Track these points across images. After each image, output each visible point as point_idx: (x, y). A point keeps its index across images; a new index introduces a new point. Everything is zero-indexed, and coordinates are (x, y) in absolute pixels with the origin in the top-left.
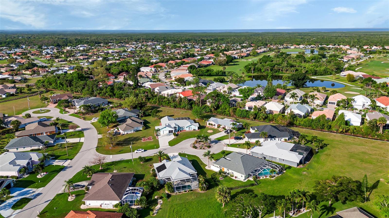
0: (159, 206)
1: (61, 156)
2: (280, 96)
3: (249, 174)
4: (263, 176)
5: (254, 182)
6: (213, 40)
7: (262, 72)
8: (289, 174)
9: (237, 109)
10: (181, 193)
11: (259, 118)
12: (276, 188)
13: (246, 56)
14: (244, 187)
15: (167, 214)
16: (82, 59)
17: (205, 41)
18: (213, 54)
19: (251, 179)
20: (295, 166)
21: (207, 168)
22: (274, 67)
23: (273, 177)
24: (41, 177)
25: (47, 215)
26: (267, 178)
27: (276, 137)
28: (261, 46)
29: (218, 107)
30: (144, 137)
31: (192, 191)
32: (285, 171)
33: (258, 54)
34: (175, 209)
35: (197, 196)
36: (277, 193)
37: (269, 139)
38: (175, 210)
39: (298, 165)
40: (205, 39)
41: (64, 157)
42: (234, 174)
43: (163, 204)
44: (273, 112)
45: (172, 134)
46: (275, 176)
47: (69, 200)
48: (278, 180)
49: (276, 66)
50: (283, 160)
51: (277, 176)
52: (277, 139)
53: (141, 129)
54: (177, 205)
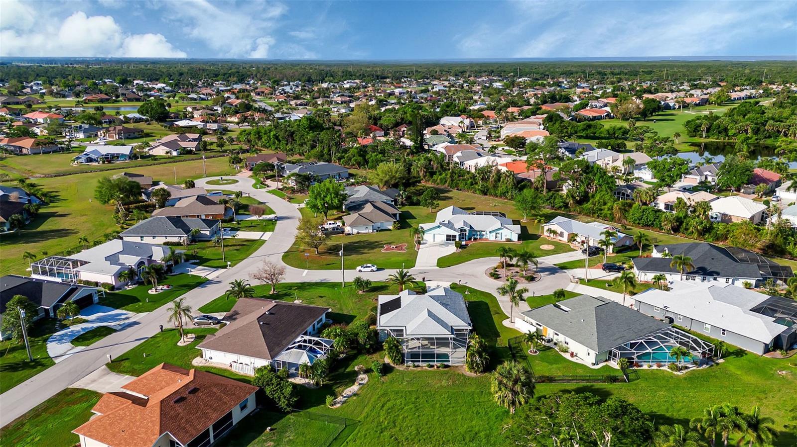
0: (355, 388)
1: (212, 260)
2: (761, 185)
3: (610, 352)
4: (651, 364)
5: (620, 374)
6: (626, 74)
7: (729, 136)
8: (732, 368)
9: (634, 206)
10: (419, 369)
11: (687, 229)
12: (680, 398)
13: (697, 105)
14: (588, 381)
15: (366, 410)
16: (340, 102)
17: (606, 75)
18: (616, 97)
19: (615, 364)
20: (759, 351)
21: (506, 323)
22: (765, 126)
23: (681, 369)
24: (154, 293)
25: (124, 367)
26: (661, 368)
27: (718, 274)
28: (743, 85)
29: (585, 198)
30: (390, 244)
31: (446, 369)
32: (721, 361)
33: (731, 101)
34: (388, 401)
35: (454, 382)
36: (679, 410)
37: (698, 279)
38: (389, 404)
39: (767, 350)
40: (609, 71)
41: (216, 263)
42: (569, 346)
43: (366, 386)
44: (731, 219)
45: (452, 243)
46: (686, 368)
47: (179, 344)
48: (692, 378)
49: (771, 122)
50: (724, 330)
51: (694, 368)
52: (722, 281)
53: (391, 227)
54: (397, 393)
